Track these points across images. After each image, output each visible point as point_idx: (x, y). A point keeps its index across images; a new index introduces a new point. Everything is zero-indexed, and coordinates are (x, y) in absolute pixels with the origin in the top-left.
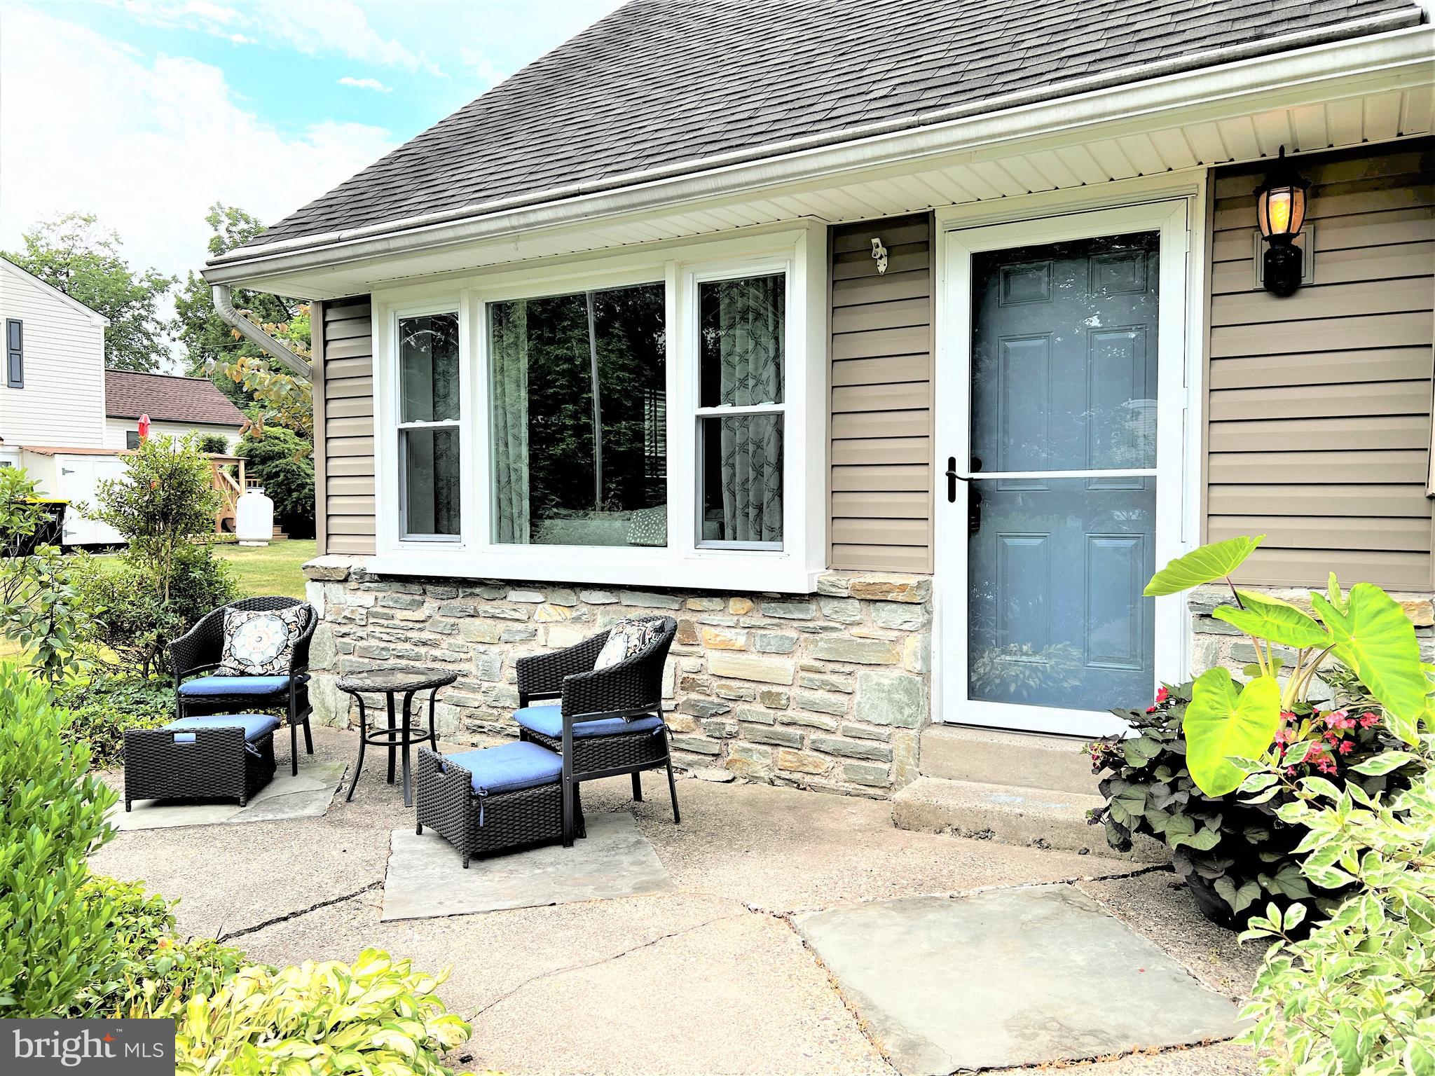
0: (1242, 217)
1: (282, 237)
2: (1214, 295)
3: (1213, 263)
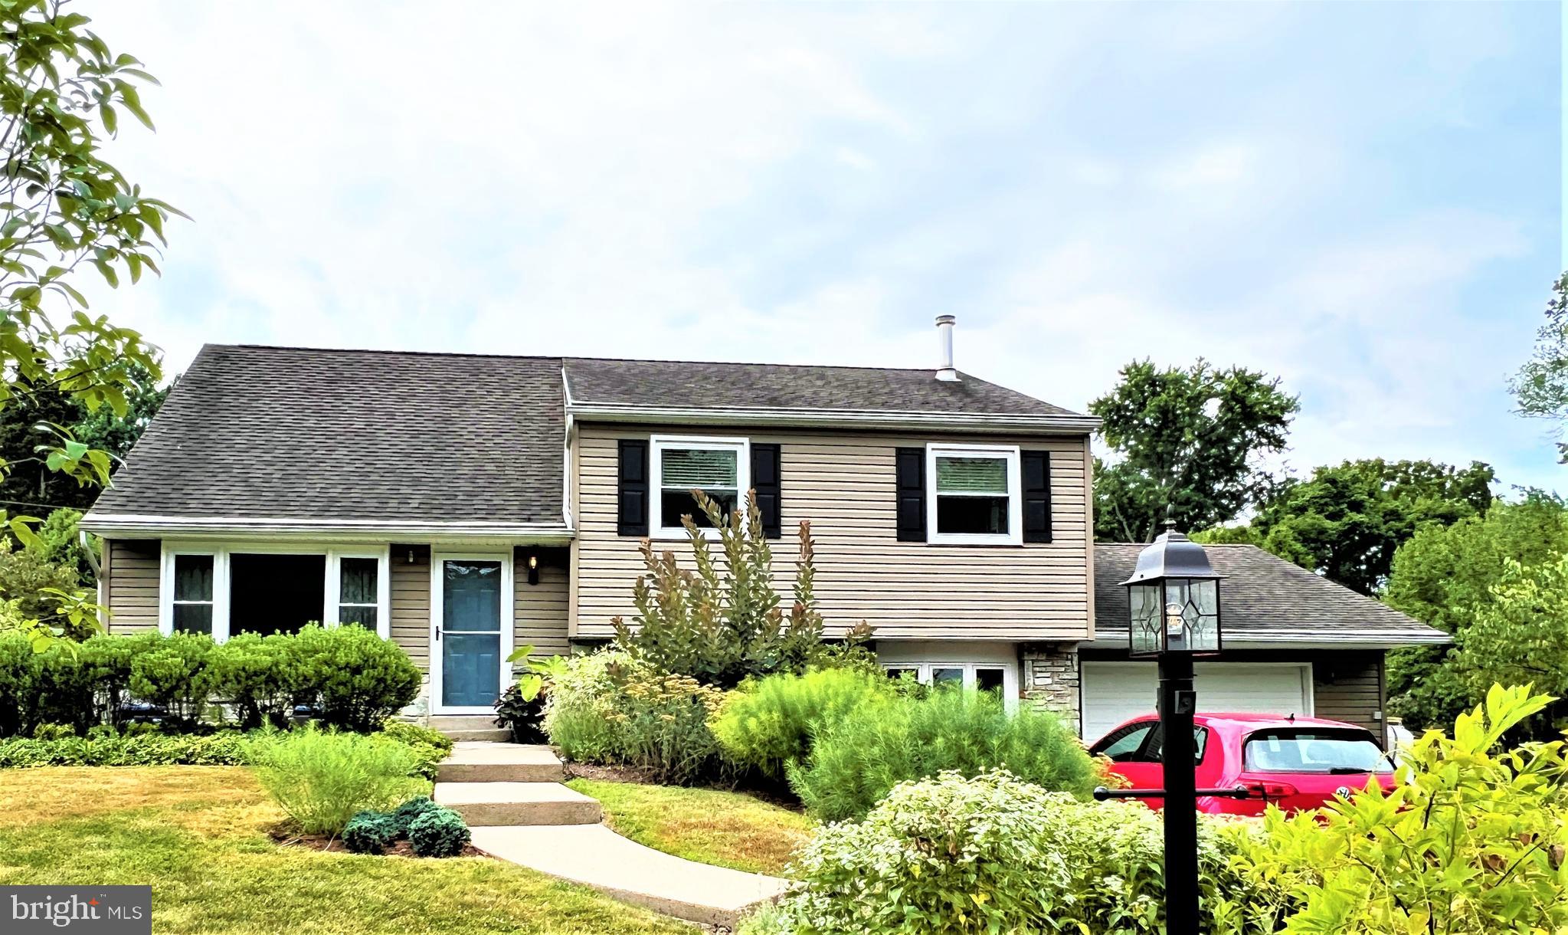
0: (523, 560)
1: (117, 512)
2: (515, 583)
3: (515, 573)
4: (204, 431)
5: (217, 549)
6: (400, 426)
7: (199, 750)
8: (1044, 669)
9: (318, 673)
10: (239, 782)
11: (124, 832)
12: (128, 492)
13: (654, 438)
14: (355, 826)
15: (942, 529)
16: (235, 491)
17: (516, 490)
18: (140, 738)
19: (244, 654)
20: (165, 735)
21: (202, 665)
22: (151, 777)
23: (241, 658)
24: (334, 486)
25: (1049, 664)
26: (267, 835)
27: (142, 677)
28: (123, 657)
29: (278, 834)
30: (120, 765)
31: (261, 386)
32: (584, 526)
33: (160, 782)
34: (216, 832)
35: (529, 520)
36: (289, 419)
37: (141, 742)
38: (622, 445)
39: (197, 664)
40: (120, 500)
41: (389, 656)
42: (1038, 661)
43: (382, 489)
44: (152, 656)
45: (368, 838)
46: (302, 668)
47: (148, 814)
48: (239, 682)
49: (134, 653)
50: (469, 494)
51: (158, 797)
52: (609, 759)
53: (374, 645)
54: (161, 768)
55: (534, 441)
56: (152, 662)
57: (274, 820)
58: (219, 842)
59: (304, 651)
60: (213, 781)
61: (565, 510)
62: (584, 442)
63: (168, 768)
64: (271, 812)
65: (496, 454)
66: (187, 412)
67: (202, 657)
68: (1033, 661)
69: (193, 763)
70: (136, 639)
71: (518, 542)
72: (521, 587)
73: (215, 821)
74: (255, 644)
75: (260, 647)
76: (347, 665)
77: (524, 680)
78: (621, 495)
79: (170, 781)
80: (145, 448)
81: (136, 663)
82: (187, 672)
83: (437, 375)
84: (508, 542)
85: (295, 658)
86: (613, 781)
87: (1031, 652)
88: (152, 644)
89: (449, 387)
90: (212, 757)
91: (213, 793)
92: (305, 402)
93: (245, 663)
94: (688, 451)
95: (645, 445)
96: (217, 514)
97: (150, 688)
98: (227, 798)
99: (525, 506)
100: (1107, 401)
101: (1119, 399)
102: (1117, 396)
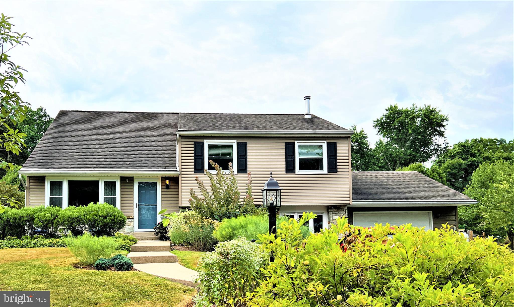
0: (164, 181)
1: (31, 168)
2: (162, 189)
3: (161, 186)
4: (59, 140)
5: (64, 179)
6: (124, 137)
7: (56, 243)
8: (336, 214)
9: (93, 218)
10: (67, 252)
11: (30, 265)
12: (35, 161)
13: (205, 141)
14: (98, 263)
15: (301, 169)
16: (69, 160)
17: (162, 158)
18: (37, 239)
19: (70, 213)
20: (45, 238)
21: (57, 216)
22: (40, 251)
23: (69, 214)
24: (102, 158)
25: (338, 212)
26: (72, 266)
27: (38, 220)
28: (32, 214)
29: (76, 266)
30: (31, 247)
31: (79, 125)
32: (183, 170)
33: (42, 252)
34: (57, 265)
35: (165, 168)
36: (87, 136)
37: (38, 240)
38: (195, 143)
39: (55, 216)
40: (32, 164)
41: (116, 213)
42: (334, 212)
43: (118, 159)
44: (41, 214)
45: (102, 266)
46: (88, 217)
47: (38, 260)
48: (68, 222)
49: (35, 213)
50: (146, 160)
51: (41, 256)
52: (185, 244)
53: (111, 209)
54: (44, 248)
55: (168, 142)
56: (41, 216)
57: (76, 262)
58: (58, 268)
59: (89, 212)
60: (58, 251)
61: (177, 165)
62: (183, 143)
63: (46, 248)
64: (75, 260)
65: (156, 146)
66: (54, 134)
67: (57, 214)
68: (332, 212)
69: (54, 247)
70: (36, 208)
71: (162, 176)
72: (163, 190)
73: (58, 262)
74: (73, 209)
75: (75, 210)
76: (102, 215)
77: (163, 220)
78: (195, 160)
79: (46, 252)
80: (40, 146)
81: (36, 216)
82: (52, 218)
83: (137, 120)
84: (158, 175)
85: (86, 214)
86: (186, 250)
87: (332, 209)
88: (41, 210)
89: (141, 124)
90: (60, 245)
91: (58, 255)
92: (92, 130)
93: (70, 215)
94: (218, 145)
95: (203, 143)
96: (63, 168)
97: (40, 224)
98: (63, 256)
99: (164, 164)
100: (381, 120)
101: (385, 120)
102: (384, 119)
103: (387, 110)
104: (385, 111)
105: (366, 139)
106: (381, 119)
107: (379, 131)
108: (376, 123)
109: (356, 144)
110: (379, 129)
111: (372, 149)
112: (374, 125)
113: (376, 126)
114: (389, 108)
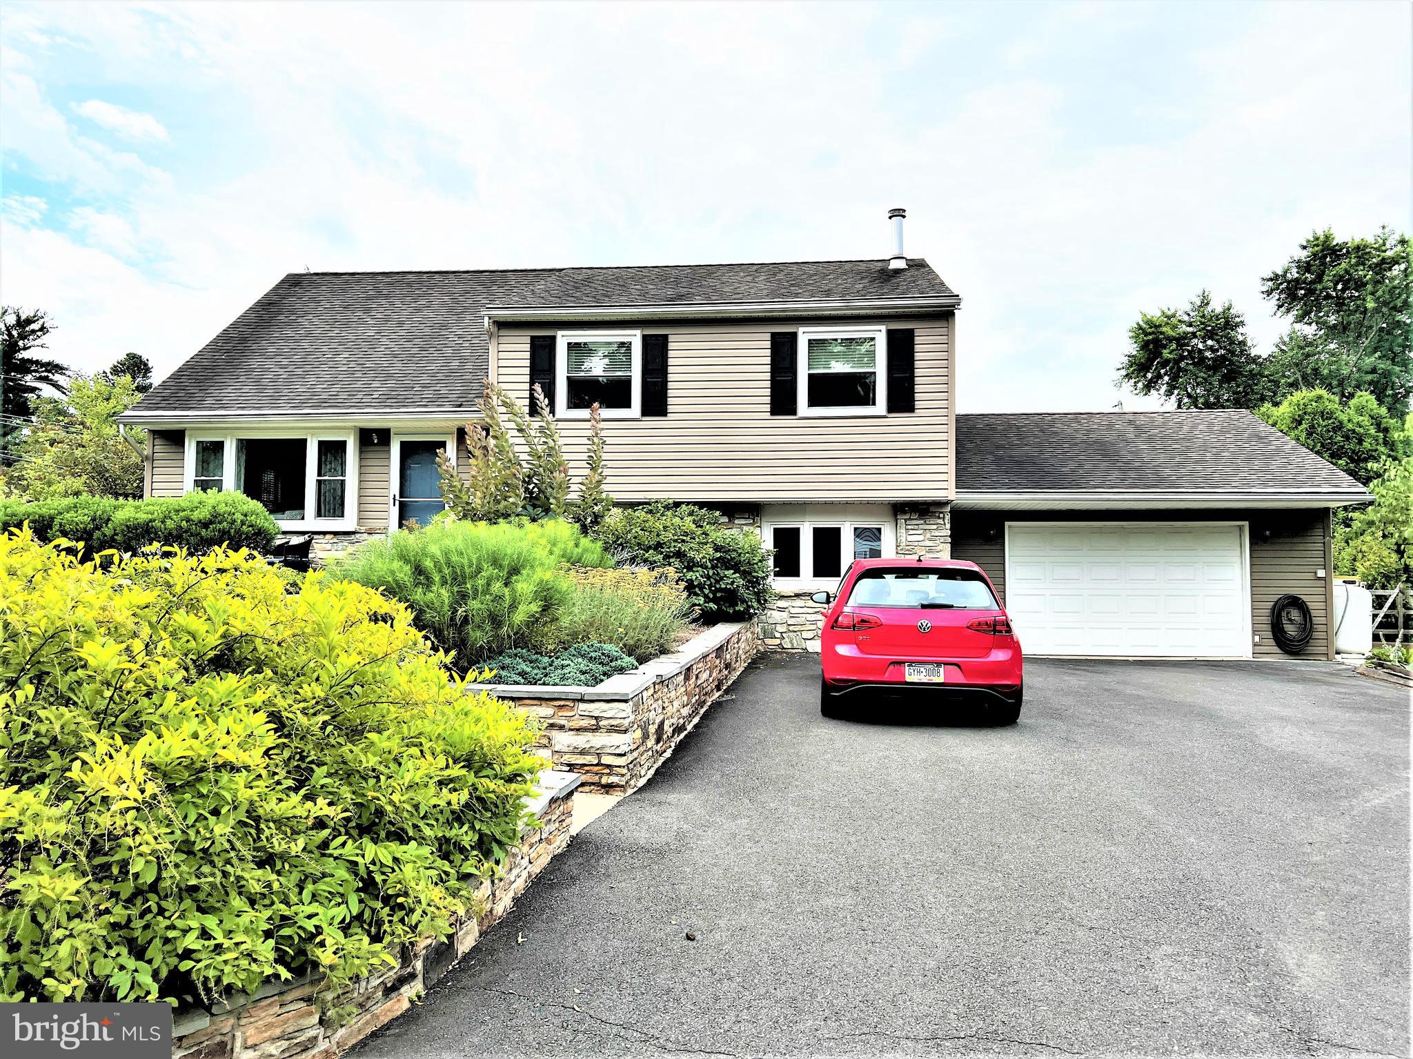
5: (226, 436)
8: (916, 527)
13: (560, 333)
15: (812, 403)
25: (922, 522)
35: (459, 406)
38: (535, 340)
40: (157, 400)
42: (910, 519)
50: (425, 386)
62: (504, 339)
66: (244, 329)
68: (906, 520)
78: (532, 383)
80: (198, 358)
83: (456, 289)
84: (450, 423)
87: (905, 512)
95: (553, 340)
99: (464, 394)
100: (1284, 275)
101: (1298, 273)
102: (1295, 270)
103: (1304, 248)
104: (1300, 250)
105: (1240, 330)
106: (1286, 272)
107: (1280, 307)
108: (1270, 283)
109: (1210, 342)
110: (1278, 300)
111: (1259, 357)
112: (1265, 289)
113: (1269, 293)
114: (1308, 241)
